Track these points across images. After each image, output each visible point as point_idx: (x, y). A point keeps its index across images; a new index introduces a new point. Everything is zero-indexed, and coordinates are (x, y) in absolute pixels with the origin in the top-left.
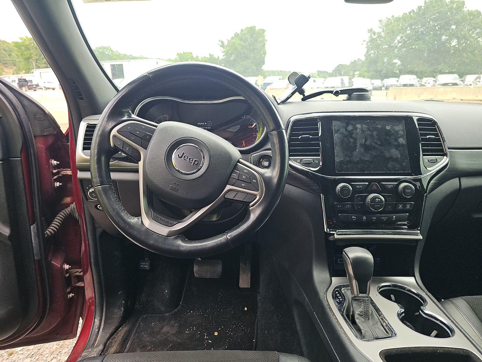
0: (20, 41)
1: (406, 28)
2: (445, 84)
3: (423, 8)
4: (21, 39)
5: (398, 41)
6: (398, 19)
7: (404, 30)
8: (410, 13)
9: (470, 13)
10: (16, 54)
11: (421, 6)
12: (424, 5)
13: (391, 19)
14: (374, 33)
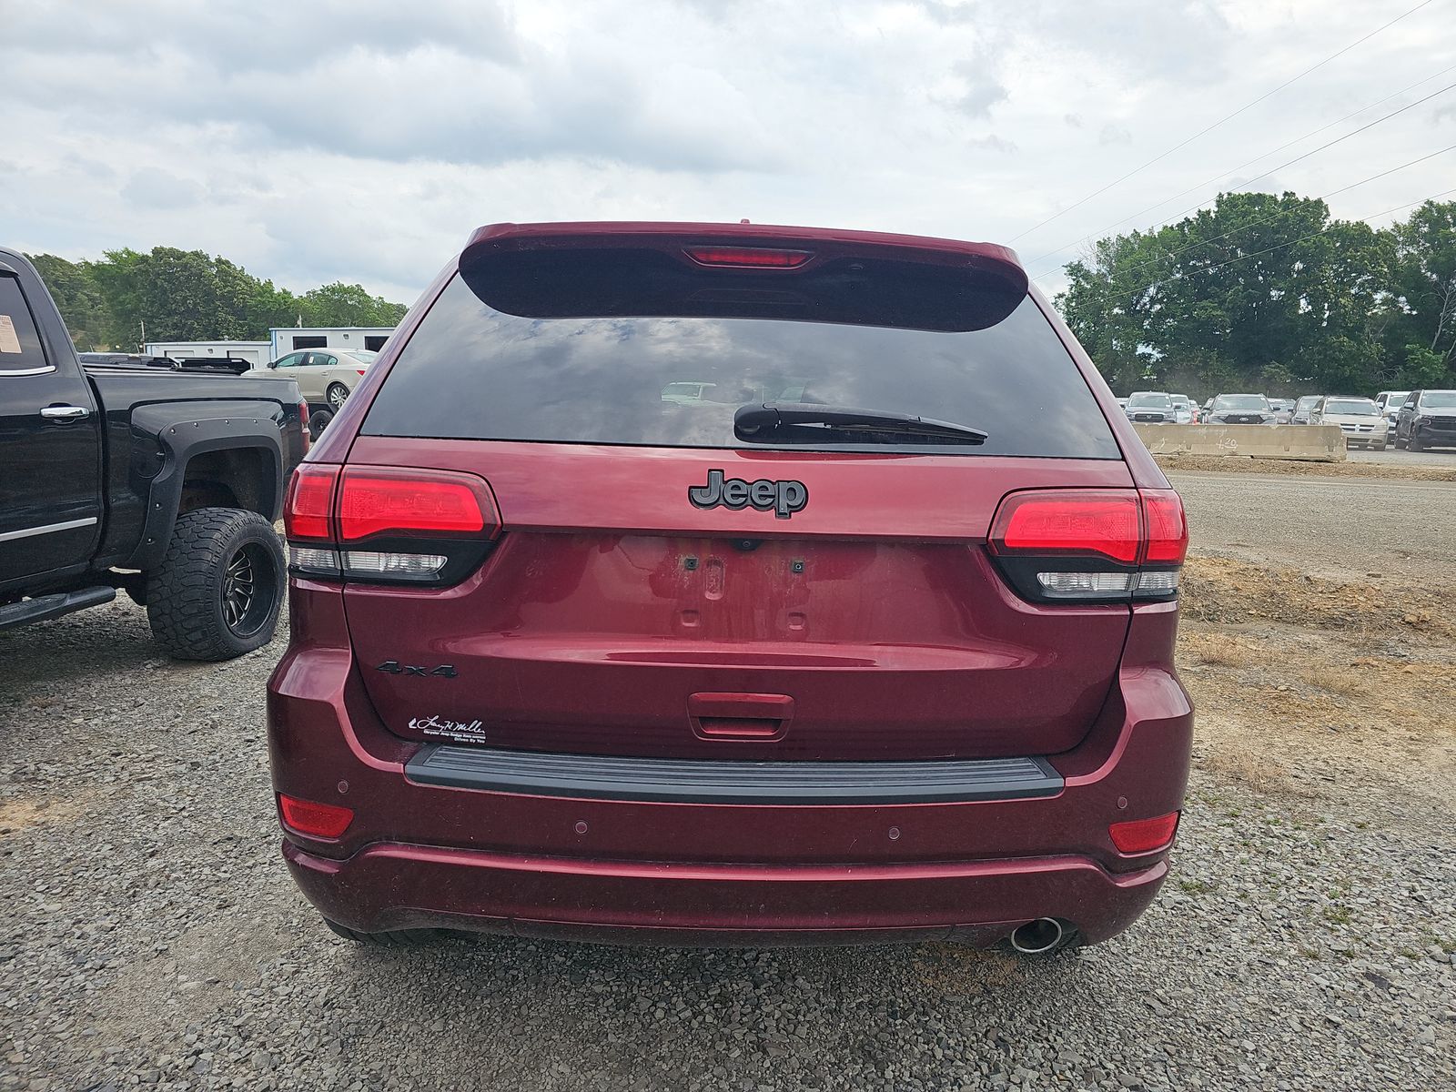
0: (107, 261)
1: (1172, 266)
2: (1232, 419)
3: (1213, 215)
4: (110, 256)
5: (1152, 298)
6: (1150, 242)
7: (1164, 270)
8: (1181, 226)
9: (1341, 231)
10: (87, 295)
11: (1209, 212)
12: (1216, 209)
13: (1132, 240)
14: (1087, 276)
